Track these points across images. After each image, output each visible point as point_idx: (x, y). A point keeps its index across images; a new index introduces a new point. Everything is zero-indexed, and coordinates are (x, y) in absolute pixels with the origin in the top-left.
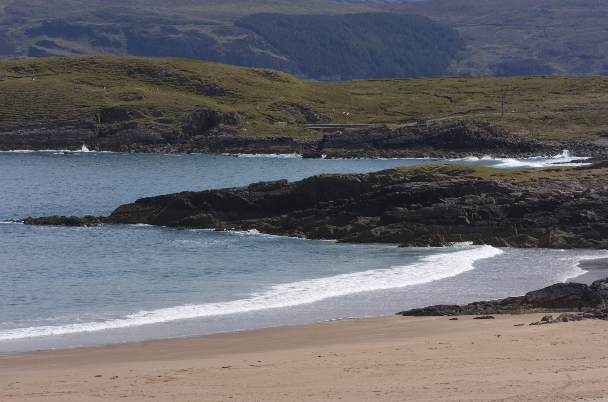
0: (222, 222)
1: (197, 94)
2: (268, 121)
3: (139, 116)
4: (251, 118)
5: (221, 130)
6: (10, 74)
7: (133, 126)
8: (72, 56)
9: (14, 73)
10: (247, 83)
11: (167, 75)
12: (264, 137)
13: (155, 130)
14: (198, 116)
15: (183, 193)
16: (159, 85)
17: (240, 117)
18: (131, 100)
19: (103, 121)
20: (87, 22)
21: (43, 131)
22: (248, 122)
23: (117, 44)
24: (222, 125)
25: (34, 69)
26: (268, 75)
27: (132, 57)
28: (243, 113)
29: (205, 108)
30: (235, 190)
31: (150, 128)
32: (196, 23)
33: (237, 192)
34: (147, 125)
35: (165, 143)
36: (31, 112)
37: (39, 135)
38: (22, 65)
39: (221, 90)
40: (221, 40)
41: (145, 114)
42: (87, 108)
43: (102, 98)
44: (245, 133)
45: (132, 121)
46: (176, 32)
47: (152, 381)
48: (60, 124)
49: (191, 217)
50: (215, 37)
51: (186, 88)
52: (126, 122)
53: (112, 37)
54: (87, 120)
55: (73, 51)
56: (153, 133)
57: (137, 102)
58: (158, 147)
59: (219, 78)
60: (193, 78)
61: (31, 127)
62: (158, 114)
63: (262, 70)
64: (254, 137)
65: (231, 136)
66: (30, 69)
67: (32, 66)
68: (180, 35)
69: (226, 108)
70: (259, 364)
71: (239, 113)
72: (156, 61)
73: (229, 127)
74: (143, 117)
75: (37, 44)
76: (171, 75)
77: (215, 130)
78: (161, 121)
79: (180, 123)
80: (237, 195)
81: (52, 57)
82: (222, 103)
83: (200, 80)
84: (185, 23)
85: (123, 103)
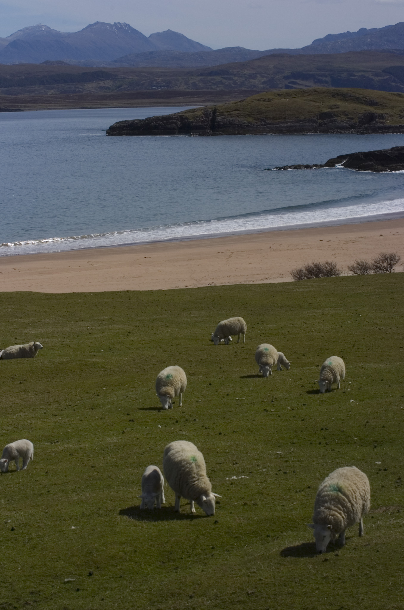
0: (378, 166)
1: (365, 105)
2: (399, 117)
3: (338, 116)
4: (391, 116)
5: (377, 122)
6: (276, 98)
7: (335, 121)
8: (305, 88)
9: (278, 97)
10: (389, 99)
11: (350, 96)
12: (397, 125)
13: (346, 123)
14: (366, 115)
15: (360, 152)
16: (347, 101)
17: (386, 116)
18: (334, 109)
19: (321, 119)
20: (312, 72)
21: (293, 124)
22: (389, 118)
23: (327, 82)
24: (377, 120)
25: (288, 95)
26: (398, 95)
27: (334, 88)
28: (387, 114)
29: (369, 112)
30: (384, 151)
31: (343, 122)
32: (364, 71)
33: (385, 152)
34: (342, 120)
35: (350, 129)
36: (287, 115)
37: (290, 126)
38: (282, 93)
39: (377, 103)
40: (376, 79)
41: (341, 115)
42: (313, 113)
43: (320, 108)
44: (388, 123)
45: (334, 118)
46: (355, 76)
47: (346, 242)
48: (301, 121)
49: (364, 164)
50: (373, 78)
51: (360, 102)
52: (332, 119)
53: (324, 79)
54: (313, 118)
55: (306, 86)
56: (345, 124)
57: (337, 110)
58: (347, 131)
59: (375, 97)
60: (363, 98)
61: (287, 123)
62: (347, 115)
63: (396, 93)
64: (393, 125)
65: (382, 125)
66: (286, 95)
67: (287, 93)
68: (356, 77)
69: (379, 111)
70: (397, 234)
71: (385, 114)
72: (345, 90)
73: (381, 120)
74: (339, 117)
75: (289, 83)
76: (353, 96)
77: (374, 122)
78: (348, 118)
79: (357, 119)
80: (385, 153)
81: (296, 89)
82: (377, 109)
83: (366, 98)
84: (359, 71)
85: (330, 110)
